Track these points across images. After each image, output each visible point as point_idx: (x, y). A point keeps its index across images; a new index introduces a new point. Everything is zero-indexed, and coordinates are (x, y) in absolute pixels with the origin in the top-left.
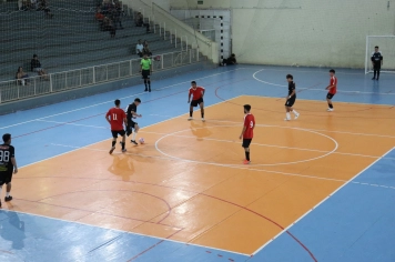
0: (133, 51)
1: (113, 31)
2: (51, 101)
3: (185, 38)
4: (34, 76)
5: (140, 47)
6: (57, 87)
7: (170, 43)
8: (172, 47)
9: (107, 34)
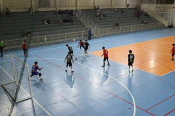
0: (143, 23)
1: (138, 17)
2: (120, 34)
3: (158, 19)
4: (116, 28)
5: (146, 22)
6: (122, 31)
7: (154, 21)
8: (155, 22)
9: (137, 18)
